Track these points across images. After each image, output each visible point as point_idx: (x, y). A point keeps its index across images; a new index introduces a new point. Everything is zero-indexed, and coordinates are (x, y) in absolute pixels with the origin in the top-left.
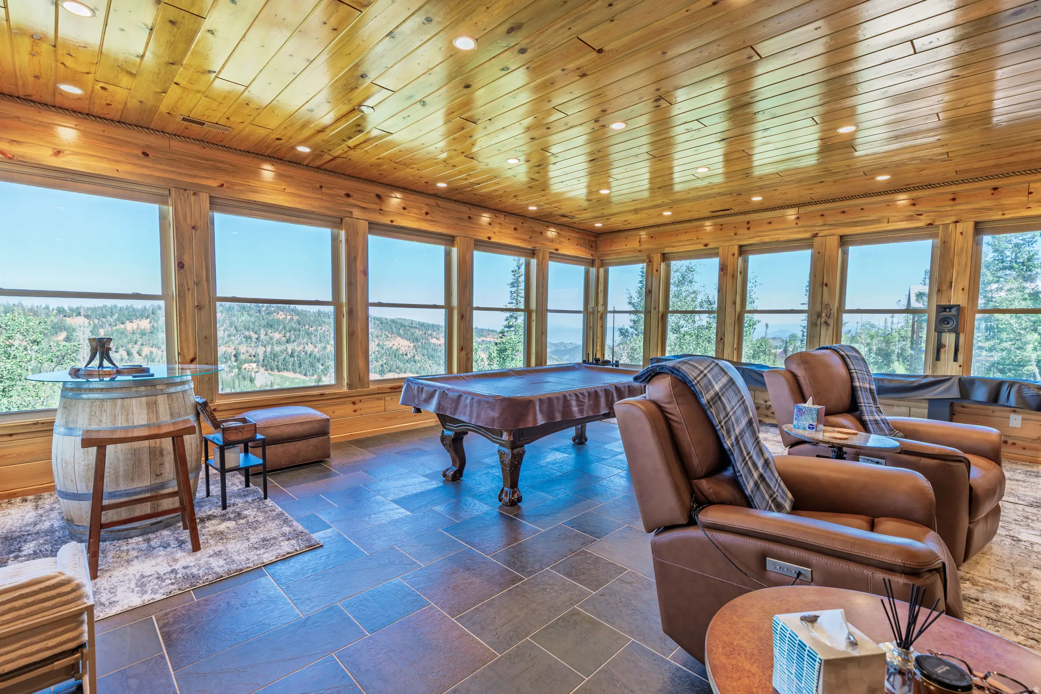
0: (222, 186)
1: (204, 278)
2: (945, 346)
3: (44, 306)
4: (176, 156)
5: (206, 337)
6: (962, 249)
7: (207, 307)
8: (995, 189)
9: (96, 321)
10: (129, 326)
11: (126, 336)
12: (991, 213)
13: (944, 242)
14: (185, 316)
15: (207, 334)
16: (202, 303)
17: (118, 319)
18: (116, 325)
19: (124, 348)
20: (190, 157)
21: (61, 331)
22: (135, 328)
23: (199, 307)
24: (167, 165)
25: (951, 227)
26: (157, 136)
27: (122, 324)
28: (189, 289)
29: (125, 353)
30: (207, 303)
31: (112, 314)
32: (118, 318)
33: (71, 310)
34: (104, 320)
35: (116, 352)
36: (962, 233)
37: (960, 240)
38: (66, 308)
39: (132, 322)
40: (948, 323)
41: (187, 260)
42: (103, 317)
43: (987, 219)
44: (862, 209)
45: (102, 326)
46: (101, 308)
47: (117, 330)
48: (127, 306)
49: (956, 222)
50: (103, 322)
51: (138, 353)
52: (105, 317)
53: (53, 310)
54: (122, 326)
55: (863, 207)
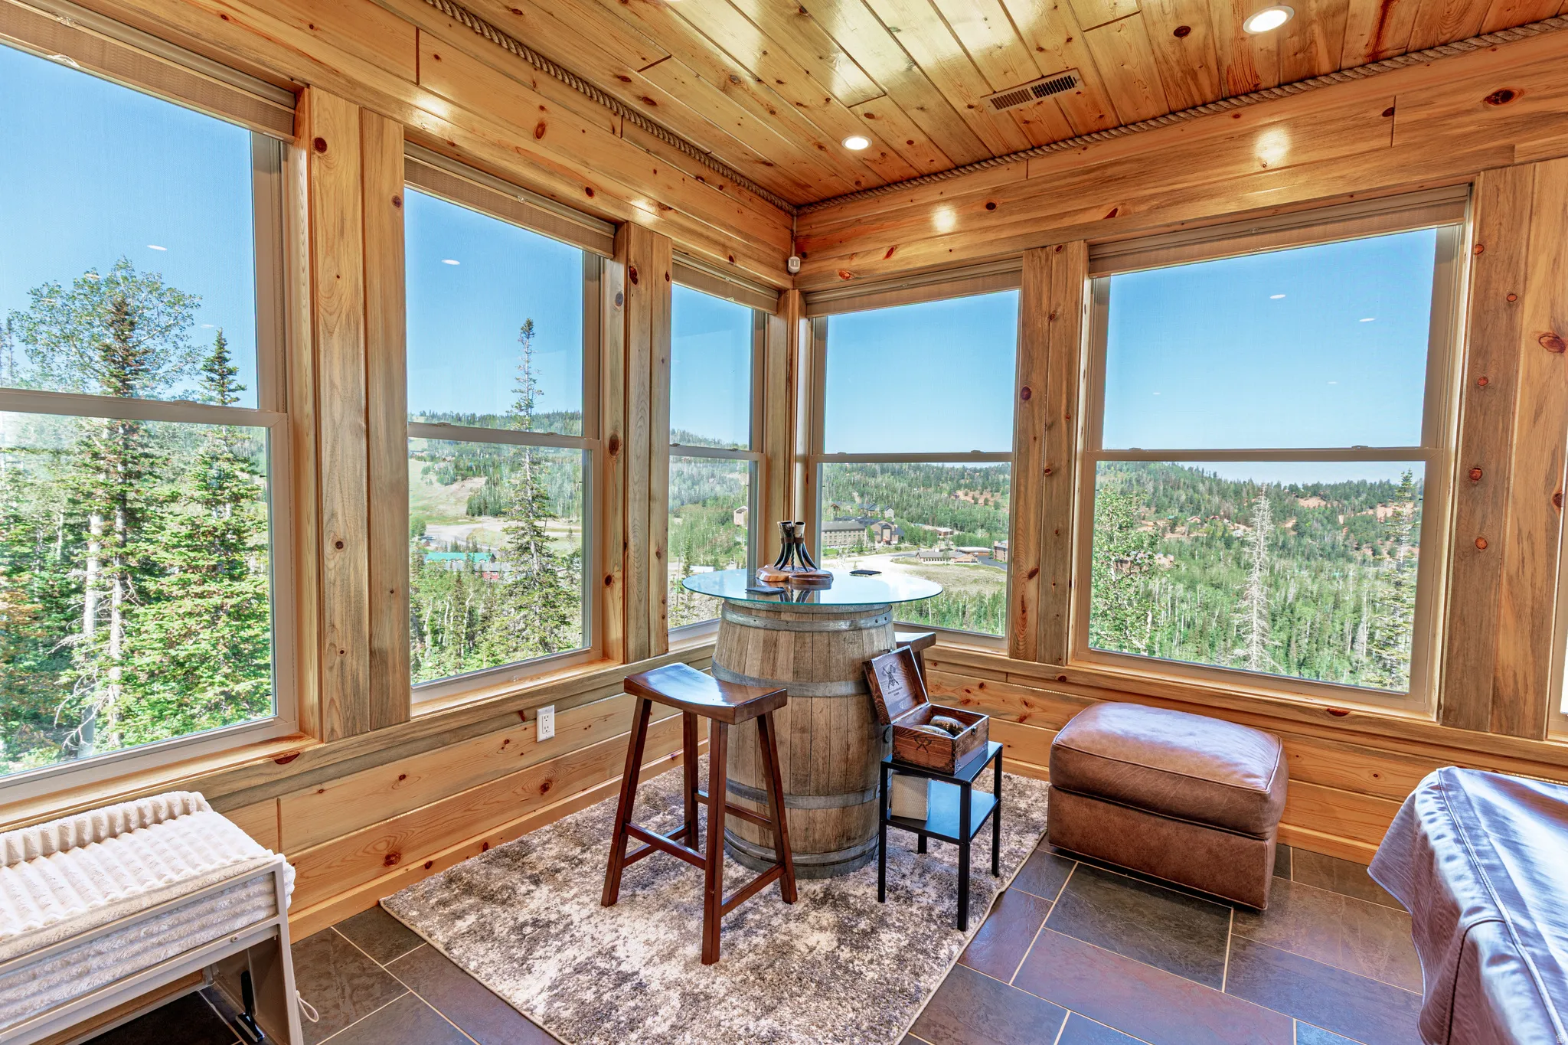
0: (1113, 214)
1: (1063, 413)
3: (1275, 483)
4: (1036, 188)
5: (1057, 532)
7: (1064, 471)
9: (1335, 503)
10: (1381, 512)
11: (1374, 528)
14: (1026, 489)
15: (1060, 525)
16: (1057, 465)
17: (1366, 502)
18: (1362, 510)
19: (1369, 545)
20: (1058, 179)
21: (1290, 516)
22: (1389, 515)
23: (1050, 472)
24: (1021, 211)
26: (1010, 166)
27: (1371, 508)
28: (1035, 438)
29: (1369, 552)
30: (1064, 463)
31: (1358, 494)
32: (1367, 499)
33: (1305, 487)
34: (1346, 502)
35: (1357, 549)
38: (1300, 486)
39: (1385, 506)
41: (1036, 380)
42: (1345, 499)
45: (1342, 512)
46: (1344, 485)
47: (1363, 517)
48: (1381, 482)
50: (1344, 506)
51: (1389, 553)
52: (1347, 498)
53: (1285, 488)
54: (1371, 512)
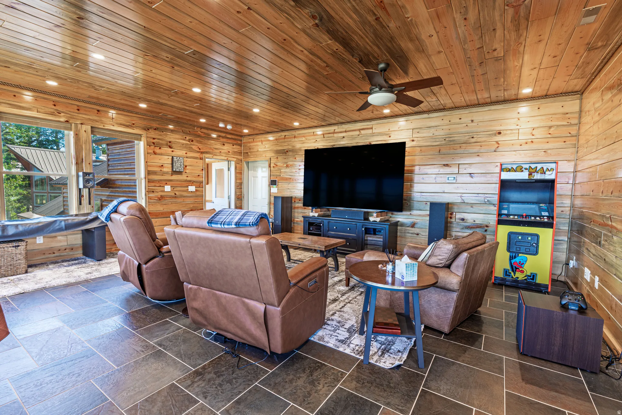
2: (83, 196)
6: (86, 141)
8: (98, 111)
12: (97, 123)
13: (77, 134)
25: (79, 126)
36: (85, 131)
37: (85, 135)
40: (89, 183)
43: (97, 126)
44: (15, 96)
49: (82, 124)
55: (16, 94)
